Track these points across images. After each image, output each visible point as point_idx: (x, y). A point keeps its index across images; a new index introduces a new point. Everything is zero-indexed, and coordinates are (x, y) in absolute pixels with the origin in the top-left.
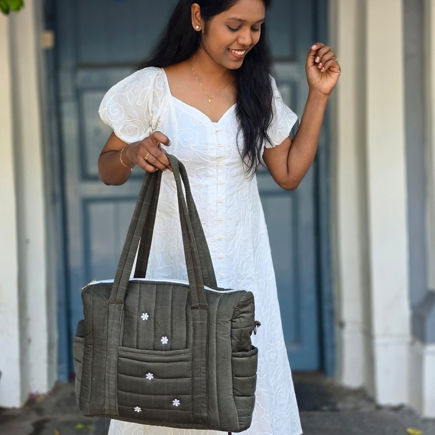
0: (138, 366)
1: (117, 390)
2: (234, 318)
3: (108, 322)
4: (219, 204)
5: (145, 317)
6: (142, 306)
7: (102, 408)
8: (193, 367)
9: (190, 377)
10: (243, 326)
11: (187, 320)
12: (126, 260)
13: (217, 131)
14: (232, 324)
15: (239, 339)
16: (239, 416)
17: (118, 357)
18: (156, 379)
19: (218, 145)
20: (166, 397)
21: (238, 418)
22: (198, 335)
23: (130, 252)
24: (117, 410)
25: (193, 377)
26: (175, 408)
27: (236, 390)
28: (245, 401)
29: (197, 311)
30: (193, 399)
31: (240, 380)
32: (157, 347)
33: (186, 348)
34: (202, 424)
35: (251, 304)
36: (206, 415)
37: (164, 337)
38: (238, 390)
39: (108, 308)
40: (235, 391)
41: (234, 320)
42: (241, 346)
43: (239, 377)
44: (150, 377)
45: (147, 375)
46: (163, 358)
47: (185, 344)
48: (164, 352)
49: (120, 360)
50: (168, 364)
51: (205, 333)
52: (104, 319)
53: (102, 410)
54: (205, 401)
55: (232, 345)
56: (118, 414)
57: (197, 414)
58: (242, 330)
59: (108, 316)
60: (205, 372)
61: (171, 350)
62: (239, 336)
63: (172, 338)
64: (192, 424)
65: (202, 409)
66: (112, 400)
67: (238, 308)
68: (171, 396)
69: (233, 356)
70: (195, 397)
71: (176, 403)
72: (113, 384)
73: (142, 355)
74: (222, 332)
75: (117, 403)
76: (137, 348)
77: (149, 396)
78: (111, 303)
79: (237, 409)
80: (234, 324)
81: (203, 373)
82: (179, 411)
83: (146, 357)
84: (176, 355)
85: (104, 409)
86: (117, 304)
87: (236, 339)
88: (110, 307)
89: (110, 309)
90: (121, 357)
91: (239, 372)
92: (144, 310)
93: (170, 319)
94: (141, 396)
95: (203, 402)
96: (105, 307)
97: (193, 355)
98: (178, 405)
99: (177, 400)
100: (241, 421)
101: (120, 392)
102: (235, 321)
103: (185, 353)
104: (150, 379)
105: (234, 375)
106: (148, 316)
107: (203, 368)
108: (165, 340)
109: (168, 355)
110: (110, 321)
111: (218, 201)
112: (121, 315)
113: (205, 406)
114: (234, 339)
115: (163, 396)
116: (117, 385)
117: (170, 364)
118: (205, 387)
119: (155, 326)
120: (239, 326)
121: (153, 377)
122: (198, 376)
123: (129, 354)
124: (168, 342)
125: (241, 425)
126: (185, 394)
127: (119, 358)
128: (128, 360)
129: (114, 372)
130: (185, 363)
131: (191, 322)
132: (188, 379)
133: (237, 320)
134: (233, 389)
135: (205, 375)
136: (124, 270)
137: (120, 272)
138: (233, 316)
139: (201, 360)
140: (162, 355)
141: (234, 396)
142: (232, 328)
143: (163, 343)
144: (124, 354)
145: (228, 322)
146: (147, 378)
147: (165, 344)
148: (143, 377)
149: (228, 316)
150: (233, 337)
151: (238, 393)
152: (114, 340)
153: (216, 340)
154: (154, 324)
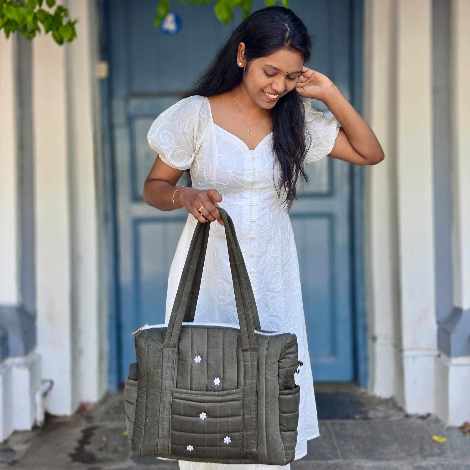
0: (192, 406)
1: (170, 430)
2: (281, 359)
3: (162, 365)
4: (253, 224)
5: (198, 359)
6: (195, 350)
7: (156, 448)
8: (243, 407)
9: (241, 415)
10: (288, 366)
11: (238, 362)
12: (179, 305)
13: (253, 158)
14: (279, 365)
15: (285, 378)
16: (285, 450)
17: (172, 398)
18: (208, 418)
19: (254, 171)
20: (218, 435)
21: (284, 452)
22: (249, 375)
23: (182, 298)
24: (170, 449)
25: (243, 415)
26: (226, 445)
29: (248, 354)
30: (243, 436)
31: (286, 417)
32: (209, 388)
33: (238, 388)
34: (250, 459)
35: (295, 345)
36: (255, 450)
37: (217, 378)
38: (284, 426)
39: (163, 352)
40: (281, 426)
41: (280, 361)
42: (286, 385)
43: (285, 413)
44: (203, 416)
45: (200, 415)
46: (216, 398)
47: (236, 384)
48: (217, 393)
49: (175, 402)
50: (220, 404)
51: (256, 374)
52: (159, 362)
53: (155, 450)
54: (254, 437)
55: (279, 384)
56: (170, 453)
57: (247, 450)
58: (288, 370)
59: (162, 360)
60: (255, 409)
61: (223, 390)
62: (285, 375)
63: (224, 379)
64: (241, 459)
65: (251, 445)
66: (165, 440)
67: (284, 349)
68: (223, 434)
69: (280, 394)
70: (245, 433)
71: (227, 440)
72: (167, 425)
73: (196, 396)
74: (270, 372)
75: (170, 443)
76: (191, 389)
77: (202, 435)
78: (165, 347)
79: (283, 443)
80: (281, 364)
81: (254, 411)
82: (230, 448)
83: (200, 398)
84: (228, 395)
85: (157, 449)
86: (171, 348)
87: (283, 378)
88: (164, 351)
89: (164, 353)
90: (175, 398)
91: (284, 409)
92: (197, 353)
93: (222, 361)
94: (194, 435)
95: (253, 439)
96: (159, 351)
97: (244, 394)
98: (229, 442)
99: (228, 437)
100: (287, 455)
101: (173, 432)
102: (282, 362)
103: (236, 393)
104: (203, 419)
105: (281, 412)
106: (200, 359)
107: (253, 407)
108: (217, 382)
109: (221, 395)
110: (165, 364)
111: (251, 221)
112: (175, 359)
113: (254, 442)
114: (281, 378)
115: (215, 434)
116: (170, 426)
117: (222, 404)
118: (254, 424)
119: (208, 368)
120: (285, 366)
121: (206, 417)
122: (248, 415)
123: (183, 396)
124: (220, 383)
125: (287, 458)
126: (236, 432)
127: (174, 399)
128: (182, 401)
129: (168, 413)
130: (237, 403)
131: (242, 364)
132: (239, 417)
133: (283, 360)
134: (280, 424)
135: (255, 413)
136: (178, 315)
137: (174, 317)
138: (280, 356)
139: (251, 399)
140: (215, 395)
141: (280, 431)
142: (279, 368)
143: (216, 384)
144: (178, 395)
145: (276, 363)
146: (201, 417)
147: (217, 385)
148: (196, 417)
149: (276, 357)
150: (280, 377)
151: (284, 429)
152: (168, 383)
153: (266, 379)
154: (207, 366)
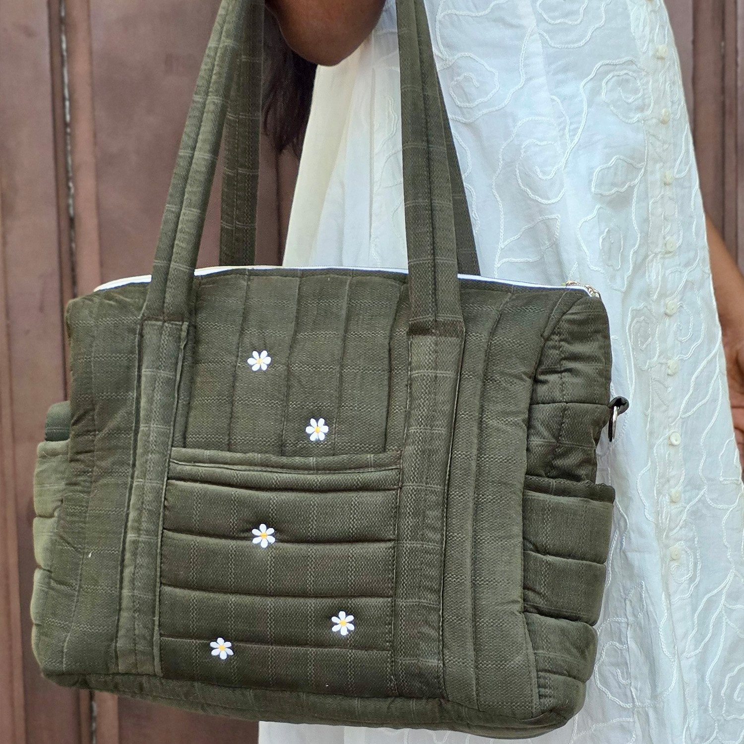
0: (229, 502)
1: (159, 584)
2: (544, 373)
6: (253, 332)
9: (390, 540)
10: (569, 398)
11: (391, 369)
14: (534, 391)
15: (554, 436)
16: (537, 671)
17: (168, 479)
18: (281, 545)
20: (312, 603)
21: (534, 674)
22: (424, 411)
24: (157, 651)
25: (397, 539)
26: (339, 642)
27: (534, 591)
28: (563, 631)
29: (426, 343)
30: (395, 611)
31: (548, 565)
33: (384, 451)
34: (421, 698)
36: (434, 662)
37: (317, 421)
38: (539, 593)
39: (141, 335)
40: (531, 595)
41: (542, 377)
42: (556, 462)
43: (546, 553)
44: (264, 537)
45: (255, 532)
46: (309, 477)
50: (323, 496)
51: (448, 408)
54: (433, 617)
55: (528, 450)
56: (159, 667)
57: (408, 661)
60: (438, 524)
61: (334, 455)
62: (555, 426)
63: (340, 423)
64: (390, 700)
65: (423, 645)
66: (142, 617)
67: (556, 338)
68: (328, 602)
69: (528, 486)
70: (402, 603)
71: (343, 624)
72: (146, 565)
73: (243, 468)
74: (500, 407)
76: (229, 449)
77: (257, 600)
78: (149, 318)
79: (534, 648)
80: (541, 388)
81: (434, 529)
82: (352, 653)
83: (255, 474)
84: (350, 469)
87: (546, 433)
88: (146, 330)
89: (147, 337)
90: (176, 478)
91: (544, 538)
92: (256, 342)
93: (337, 367)
94: (233, 598)
95: (427, 622)
97: (402, 471)
98: (348, 630)
99: (347, 615)
100: (545, 687)
101: (168, 589)
102: (545, 382)
103: (379, 466)
104: (264, 545)
105: (530, 545)
108: (317, 430)
109: (324, 469)
112: (180, 357)
113: (433, 633)
114: (538, 434)
115: (302, 600)
116: (159, 570)
117: (330, 497)
118: (434, 572)
119: (289, 387)
120: (557, 395)
121: (272, 540)
122: (414, 539)
123: (203, 469)
124: (327, 435)
125: (546, 696)
126: (372, 595)
127: (172, 481)
128: (198, 485)
129: (152, 527)
130: (379, 497)
131: (405, 375)
132: (384, 545)
133: (552, 378)
134: (525, 587)
135: (439, 536)
138: (539, 361)
139: (426, 490)
140: (306, 469)
141: (525, 611)
142: (533, 401)
143: (312, 438)
144: (186, 468)
145: (522, 379)
146: (255, 541)
147: (318, 442)
148: (242, 539)
149: (523, 359)
150: (534, 428)
151: (541, 603)
152: (157, 430)
153: (480, 428)
154: (288, 380)
